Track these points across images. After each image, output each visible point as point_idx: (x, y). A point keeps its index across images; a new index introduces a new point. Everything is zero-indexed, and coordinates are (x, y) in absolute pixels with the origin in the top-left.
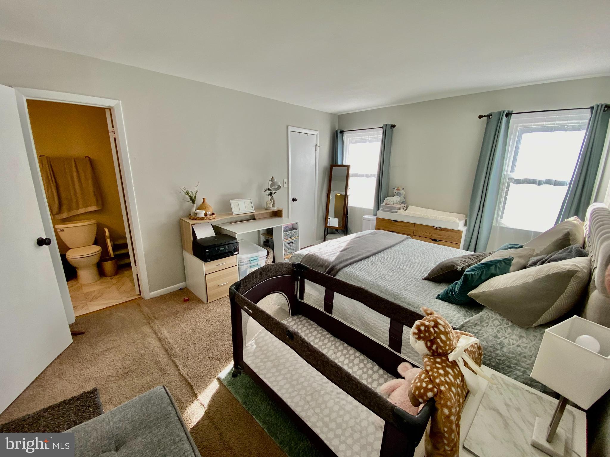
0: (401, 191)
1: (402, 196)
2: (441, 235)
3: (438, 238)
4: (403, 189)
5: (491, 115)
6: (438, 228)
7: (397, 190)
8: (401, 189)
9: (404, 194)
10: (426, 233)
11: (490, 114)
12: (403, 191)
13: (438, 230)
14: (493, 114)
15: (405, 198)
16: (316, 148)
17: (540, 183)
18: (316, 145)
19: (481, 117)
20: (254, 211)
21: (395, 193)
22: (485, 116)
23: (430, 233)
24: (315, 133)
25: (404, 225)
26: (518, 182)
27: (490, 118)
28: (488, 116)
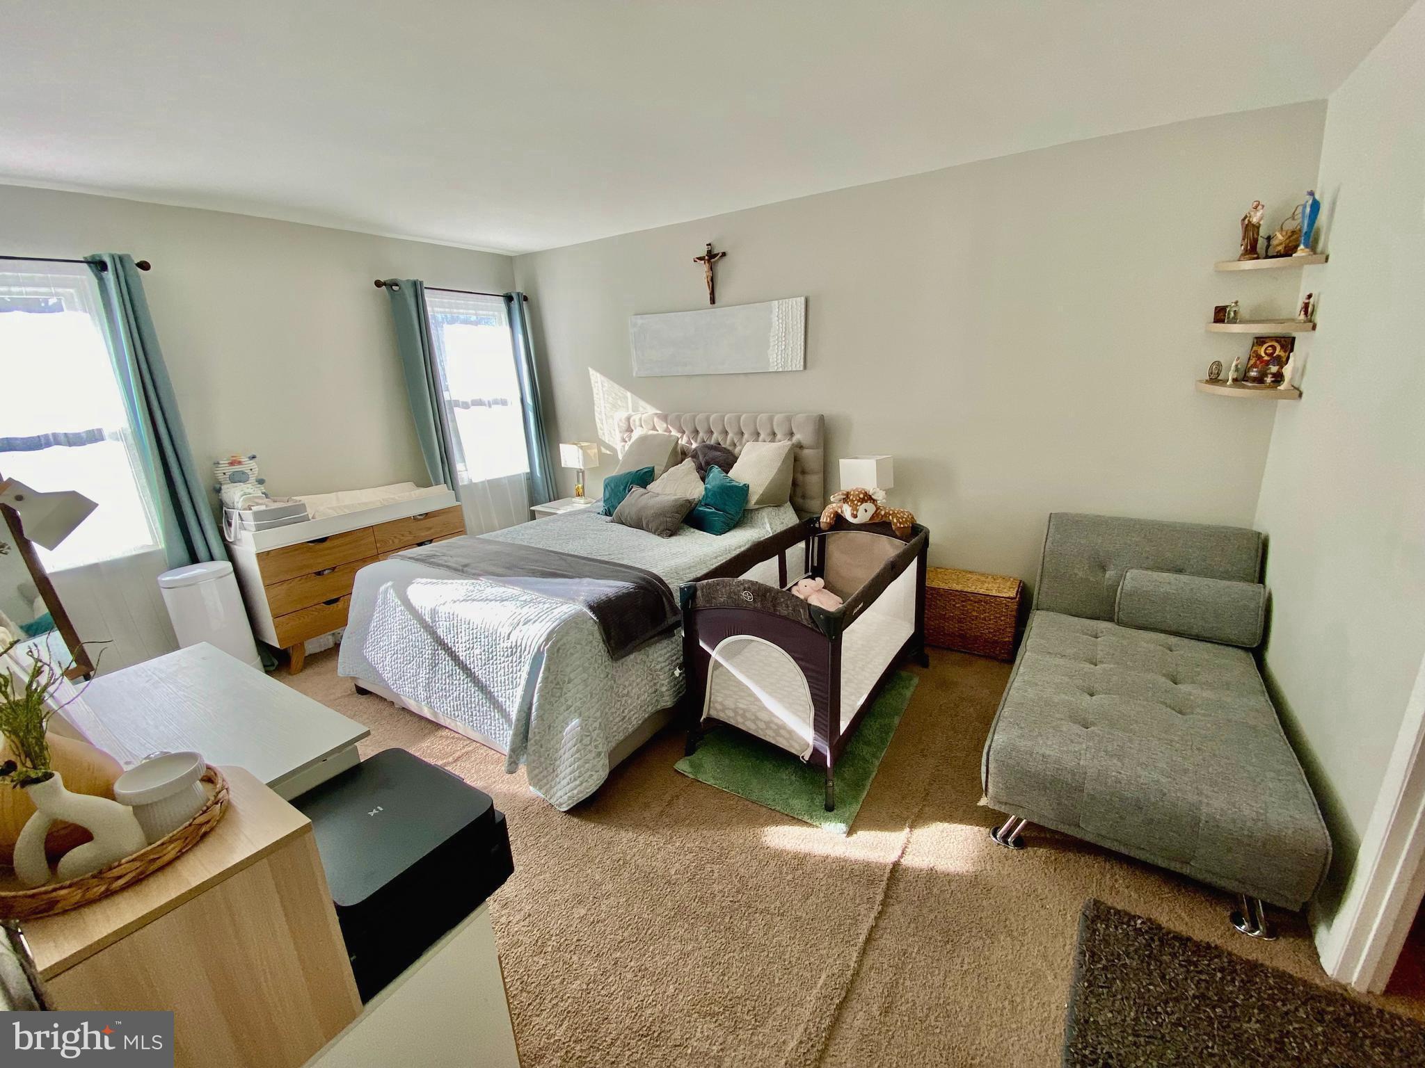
0: (248, 465)
2: (430, 529)
3: (426, 536)
4: (254, 457)
5: (394, 285)
6: (419, 517)
7: (232, 464)
8: (244, 459)
10: (403, 536)
11: (392, 281)
12: (253, 464)
13: (422, 520)
14: (398, 283)
19: (378, 284)
21: (221, 477)
22: (384, 284)
23: (411, 533)
25: (347, 540)
27: (395, 288)
28: (390, 285)
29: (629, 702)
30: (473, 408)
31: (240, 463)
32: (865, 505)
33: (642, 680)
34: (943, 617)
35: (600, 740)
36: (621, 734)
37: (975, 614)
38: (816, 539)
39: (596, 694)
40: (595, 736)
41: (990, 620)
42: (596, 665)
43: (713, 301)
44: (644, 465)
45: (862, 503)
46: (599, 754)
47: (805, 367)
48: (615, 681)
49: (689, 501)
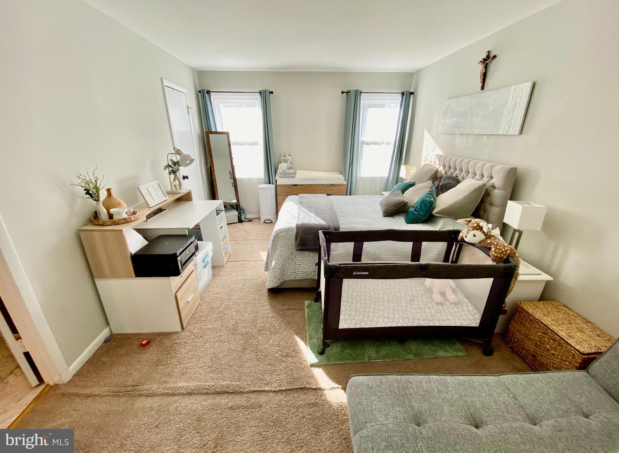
0: (288, 158)
1: (289, 162)
2: (332, 190)
3: (330, 192)
4: (290, 155)
5: (350, 92)
6: (329, 185)
7: (284, 156)
8: (287, 156)
9: (290, 160)
10: (322, 190)
11: (348, 91)
12: (289, 157)
13: (330, 186)
14: (351, 91)
15: (291, 164)
16: (188, 111)
17: (379, 144)
18: (188, 108)
19: (343, 93)
20: (167, 198)
21: (281, 160)
22: (345, 92)
23: (324, 190)
24: (184, 90)
25: (303, 187)
26: (368, 144)
27: (349, 94)
28: (348, 92)
29: (299, 268)
30: (371, 145)
31: (286, 156)
32: (475, 232)
33: (309, 264)
34: (526, 335)
35: (277, 273)
36: (292, 277)
37: (548, 347)
38: (458, 245)
39: (282, 257)
40: (276, 271)
41: (557, 358)
42: (287, 248)
43: (483, 88)
44: (413, 181)
45: (473, 230)
46: (275, 277)
47: (521, 132)
48: (295, 258)
49: (404, 202)
